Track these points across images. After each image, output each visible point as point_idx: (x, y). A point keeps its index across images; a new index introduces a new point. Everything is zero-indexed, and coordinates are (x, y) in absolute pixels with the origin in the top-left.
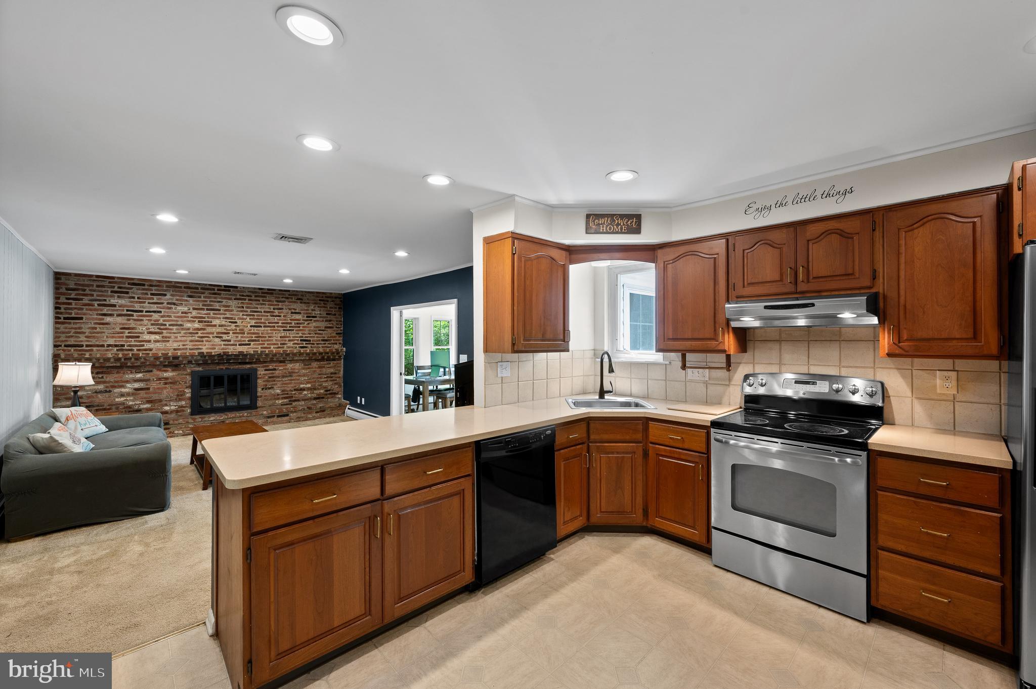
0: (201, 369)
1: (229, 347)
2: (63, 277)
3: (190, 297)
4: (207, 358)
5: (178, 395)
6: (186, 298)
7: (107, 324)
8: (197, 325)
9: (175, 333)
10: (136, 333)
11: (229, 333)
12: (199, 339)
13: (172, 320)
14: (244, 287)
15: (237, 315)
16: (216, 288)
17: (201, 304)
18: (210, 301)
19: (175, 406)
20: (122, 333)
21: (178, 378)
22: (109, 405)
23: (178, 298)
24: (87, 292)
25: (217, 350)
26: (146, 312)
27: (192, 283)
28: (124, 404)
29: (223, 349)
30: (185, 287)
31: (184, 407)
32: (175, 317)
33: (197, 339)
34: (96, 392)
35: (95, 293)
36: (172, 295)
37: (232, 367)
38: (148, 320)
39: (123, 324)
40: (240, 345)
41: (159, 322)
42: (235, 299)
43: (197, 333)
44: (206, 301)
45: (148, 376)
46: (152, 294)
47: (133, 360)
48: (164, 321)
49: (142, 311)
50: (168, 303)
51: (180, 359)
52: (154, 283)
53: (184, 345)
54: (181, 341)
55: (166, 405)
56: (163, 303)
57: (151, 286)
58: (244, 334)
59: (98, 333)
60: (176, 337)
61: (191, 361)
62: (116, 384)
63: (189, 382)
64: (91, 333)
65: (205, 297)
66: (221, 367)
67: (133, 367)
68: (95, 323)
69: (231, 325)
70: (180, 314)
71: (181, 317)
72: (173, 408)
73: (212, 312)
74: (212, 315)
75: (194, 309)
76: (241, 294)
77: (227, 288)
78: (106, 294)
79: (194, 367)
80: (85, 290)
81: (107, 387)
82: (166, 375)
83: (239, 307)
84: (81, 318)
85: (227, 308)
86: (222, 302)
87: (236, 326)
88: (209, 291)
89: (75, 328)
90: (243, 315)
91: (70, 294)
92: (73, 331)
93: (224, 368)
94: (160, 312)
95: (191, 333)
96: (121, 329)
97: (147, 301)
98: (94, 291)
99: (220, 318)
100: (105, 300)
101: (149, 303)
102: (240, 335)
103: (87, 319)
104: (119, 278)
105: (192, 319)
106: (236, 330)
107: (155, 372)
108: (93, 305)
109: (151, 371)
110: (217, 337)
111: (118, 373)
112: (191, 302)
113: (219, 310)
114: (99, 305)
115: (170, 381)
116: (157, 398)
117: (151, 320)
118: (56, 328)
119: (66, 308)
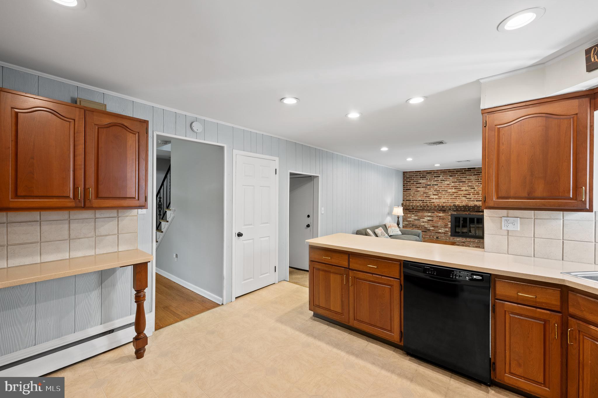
0: (455, 213)
1: (471, 202)
2: (405, 173)
3: (451, 176)
4: (458, 208)
5: (445, 225)
6: (449, 177)
7: (419, 191)
8: (454, 191)
9: (444, 195)
10: (428, 195)
11: (470, 194)
12: (455, 198)
13: (443, 189)
14: (479, 168)
15: (475, 184)
16: (463, 170)
17: (456, 179)
18: (460, 177)
19: (444, 230)
20: (423, 195)
21: (445, 217)
22: (419, 226)
23: (445, 177)
24: (412, 178)
25: (464, 204)
26: (432, 185)
27: (451, 169)
28: (424, 226)
29: (467, 203)
30: (448, 172)
31: (448, 232)
32: (444, 187)
33: (454, 197)
34: (415, 220)
35: (415, 179)
36: (443, 176)
37: (472, 214)
38: (433, 189)
39: (424, 191)
40: (476, 201)
41: (437, 190)
42: (474, 175)
43: (454, 195)
44: (458, 178)
45: (433, 215)
46: (435, 177)
47: (426, 207)
48: (439, 189)
49: (430, 185)
50: (441, 180)
51: (445, 207)
52: (435, 172)
53: (448, 201)
54: (446, 198)
55: (440, 229)
56: (439, 181)
57: (434, 173)
58: (479, 194)
59: (416, 195)
60: (444, 197)
61: (450, 209)
62: (421, 217)
63: (450, 220)
64: (413, 195)
65: (457, 176)
66: (466, 213)
67: (427, 210)
68: (415, 191)
69: (471, 190)
70: (446, 185)
71: (447, 187)
72: (443, 231)
73: (461, 183)
74: (461, 185)
75: (452, 182)
76: (477, 172)
77: (469, 169)
78: (418, 178)
79: (452, 212)
80: (411, 178)
81: (418, 218)
82: (440, 215)
83: (476, 180)
84: (410, 189)
85: (469, 181)
86: (467, 177)
87: (474, 190)
88: (460, 172)
89: (409, 193)
90: (478, 184)
91: (407, 180)
92: (408, 194)
93: (468, 213)
94: (438, 185)
95: (451, 195)
96: (423, 193)
97: (433, 180)
98: (414, 178)
99: (465, 186)
100: (418, 181)
101: (433, 181)
102: (476, 196)
103: (412, 189)
104: (422, 171)
105: (451, 187)
106: (474, 192)
107: (436, 213)
108: (414, 184)
109: (434, 213)
110: (464, 196)
111: (422, 212)
112: (451, 179)
113: (465, 182)
114: (416, 183)
115: (441, 218)
116: (436, 225)
117: (434, 189)
118: (404, 193)
119: (406, 186)
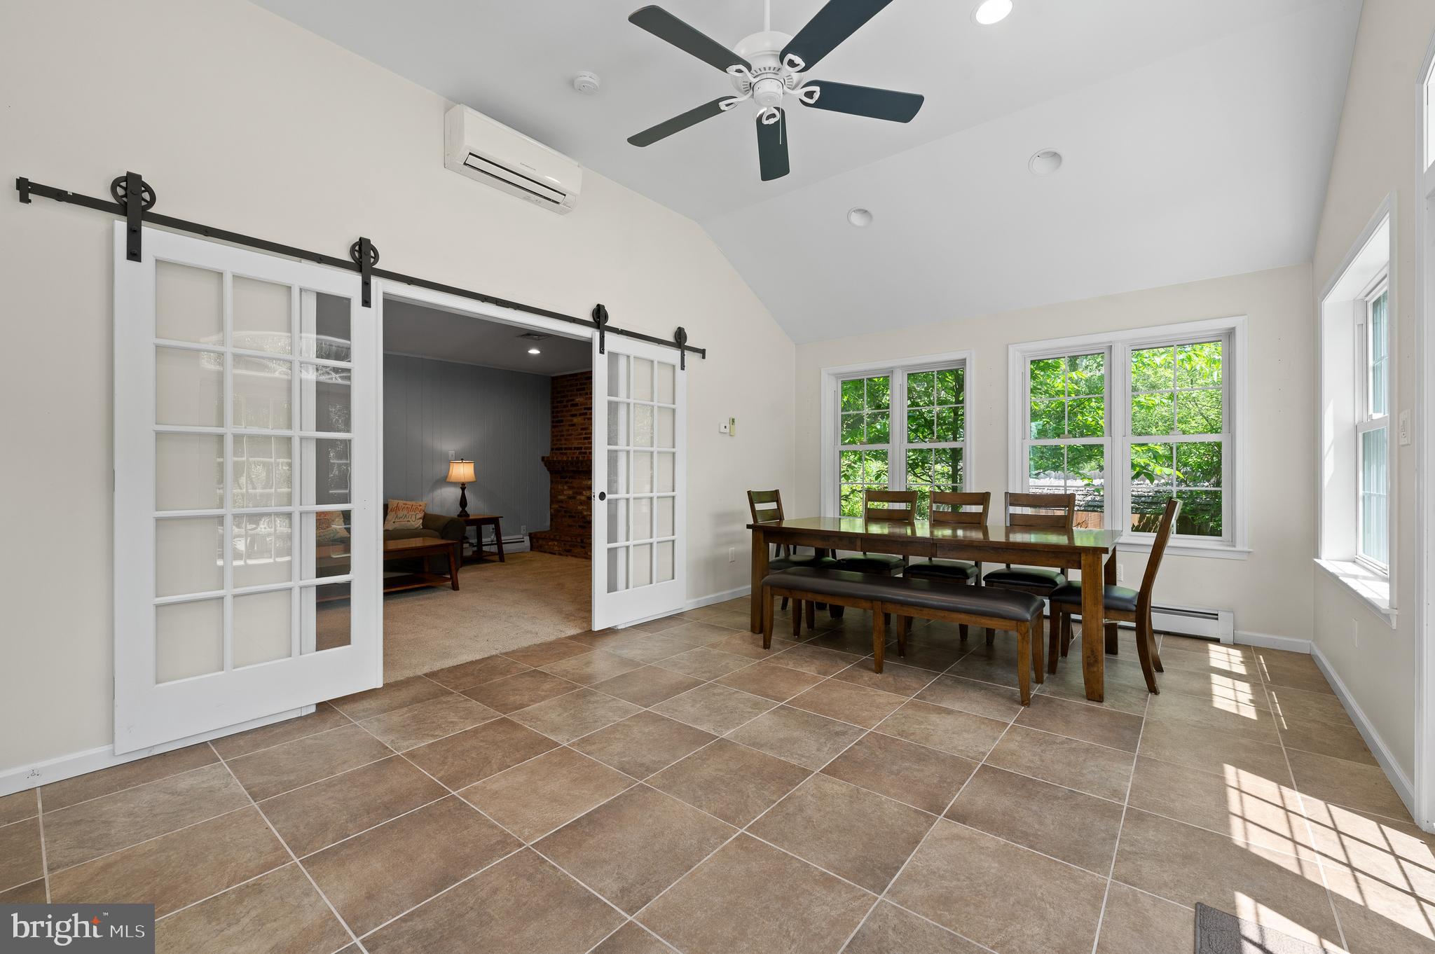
2: (555, 381)
7: (574, 425)
20: (581, 434)
28: (582, 513)
34: (569, 498)
35: (569, 394)
39: (582, 424)
59: (570, 435)
62: (578, 491)
64: (567, 435)
68: (568, 425)
78: (573, 392)
80: (565, 392)
81: (574, 493)
84: (562, 421)
91: (558, 397)
92: (560, 434)
98: (569, 391)
100: (573, 400)
103: (565, 421)
108: (567, 407)
114: (571, 406)
118: (553, 432)
119: (558, 412)
